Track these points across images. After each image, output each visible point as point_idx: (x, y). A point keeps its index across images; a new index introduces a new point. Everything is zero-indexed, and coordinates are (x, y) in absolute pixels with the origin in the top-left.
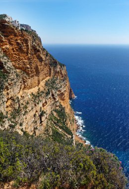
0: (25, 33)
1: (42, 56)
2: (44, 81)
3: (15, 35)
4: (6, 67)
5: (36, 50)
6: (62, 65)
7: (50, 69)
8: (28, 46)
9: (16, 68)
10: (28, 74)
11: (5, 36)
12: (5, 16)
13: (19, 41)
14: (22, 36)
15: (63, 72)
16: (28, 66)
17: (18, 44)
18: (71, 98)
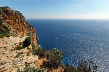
0: (17, 15)
1: (24, 24)
2: (26, 33)
3: (13, 16)
4: (9, 29)
5: (22, 22)
6: (33, 27)
7: (28, 29)
8: (18, 20)
9: (13, 29)
10: (19, 31)
11: (8, 16)
12: (8, 7)
13: (15, 18)
14: (16, 16)
15: (33, 30)
16: (19, 28)
17: (14, 19)
18: (37, 40)
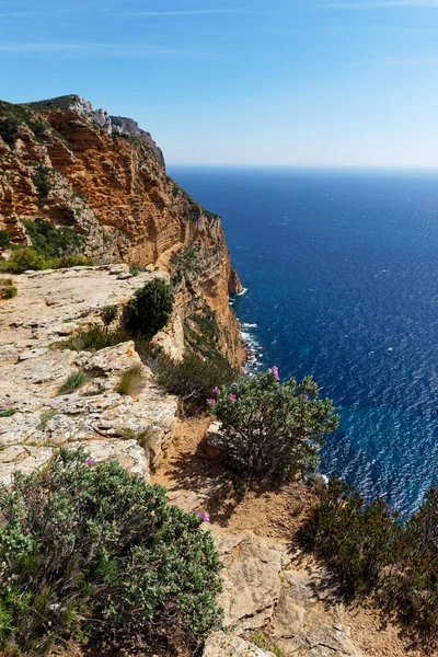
0: (121, 142)
1: (162, 194)
2: (169, 251)
3: (100, 148)
4: (80, 220)
5: (148, 183)
6: (210, 217)
7: (183, 226)
8: (129, 172)
9: (103, 222)
10: (130, 236)
11: (75, 150)
12: (75, 99)
13: (108, 162)
14: (116, 148)
15: (213, 232)
16: (131, 218)
17: (106, 168)
18: (232, 293)
